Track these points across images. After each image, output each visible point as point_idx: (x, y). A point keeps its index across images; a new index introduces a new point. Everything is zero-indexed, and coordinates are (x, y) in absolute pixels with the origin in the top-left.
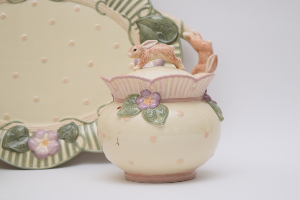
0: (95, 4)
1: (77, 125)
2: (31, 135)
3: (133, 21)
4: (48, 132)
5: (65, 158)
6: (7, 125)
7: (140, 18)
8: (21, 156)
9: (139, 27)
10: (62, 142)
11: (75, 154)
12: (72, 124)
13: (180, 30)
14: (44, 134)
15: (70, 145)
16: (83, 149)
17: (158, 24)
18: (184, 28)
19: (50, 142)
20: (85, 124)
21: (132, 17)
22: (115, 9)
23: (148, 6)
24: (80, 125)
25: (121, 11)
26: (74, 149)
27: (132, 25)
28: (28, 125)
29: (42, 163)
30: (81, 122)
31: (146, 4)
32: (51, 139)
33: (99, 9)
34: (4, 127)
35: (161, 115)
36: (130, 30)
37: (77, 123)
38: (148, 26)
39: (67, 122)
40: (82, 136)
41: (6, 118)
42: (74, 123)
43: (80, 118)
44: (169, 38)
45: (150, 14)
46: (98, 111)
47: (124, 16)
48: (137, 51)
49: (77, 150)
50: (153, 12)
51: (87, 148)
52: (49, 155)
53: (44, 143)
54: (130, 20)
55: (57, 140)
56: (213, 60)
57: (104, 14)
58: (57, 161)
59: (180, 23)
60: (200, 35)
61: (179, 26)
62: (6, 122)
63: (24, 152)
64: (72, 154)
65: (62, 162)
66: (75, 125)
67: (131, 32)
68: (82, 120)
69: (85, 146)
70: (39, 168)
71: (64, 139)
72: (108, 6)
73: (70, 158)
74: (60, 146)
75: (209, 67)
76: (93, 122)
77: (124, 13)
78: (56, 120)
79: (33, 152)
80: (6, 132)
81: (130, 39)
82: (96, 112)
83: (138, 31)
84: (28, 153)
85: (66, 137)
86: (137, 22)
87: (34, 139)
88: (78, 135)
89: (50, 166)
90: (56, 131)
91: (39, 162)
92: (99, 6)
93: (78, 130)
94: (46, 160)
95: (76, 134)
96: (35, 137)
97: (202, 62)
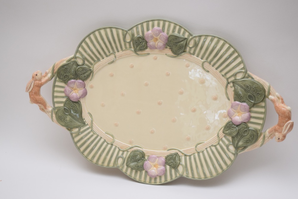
0: (201, 63)
1: (180, 155)
2: (146, 158)
3: (230, 80)
4: (158, 157)
5: (169, 180)
6: (131, 148)
7: (236, 79)
8: (139, 173)
9: (234, 86)
10: (168, 167)
11: (176, 178)
12: (176, 154)
13: (267, 93)
14: (155, 158)
15: (173, 171)
16: (182, 175)
17: (249, 87)
18: (270, 92)
19: (159, 166)
20: (185, 155)
21: (230, 77)
22: (217, 69)
23: (243, 71)
24: (182, 156)
25: (221, 71)
26: (176, 174)
27: (228, 83)
28: (144, 150)
29: (153, 181)
30: (183, 154)
31: (242, 69)
33: (205, 67)
34: (128, 149)
36: (227, 87)
37: (180, 154)
38: (241, 87)
39: (173, 152)
40: (181, 165)
41: (131, 143)
42: (177, 153)
43: (181, 150)
44: (257, 99)
45: (244, 78)
46: (196, 147)
47: (223, 76)
49: (178, 175)
50: (247, 75)
51: (185, 175)
52: (157, 175)
53: (155, 166)
54: (227, 79)
55: (165, 166)
56: (289, 126)
57: (208, 72)
58: (163, 181)
59: (267, 87)
60: (282, 99)
61: (267, 90)
62: (130, 146)
63: (141, 171)
64: (174, 177)
65: (166, 182)
66: (178, 155)
67: (228, 89)
68: (183, 152)
69: (183, 173)
70: (150, 183)
71: (169, 165)
72: (211, 66)
73: (172, 180)
74: (166, 170)
75: (285, 130)
76: (192, 155)
77: (223, 73)
78: (165, 149)
79: (146, 172)
80: (129, 153)
81: (227, 94)
82: (194, 147)
83: (233, 89)
84: (144, 172)
85: (170, 164)
86: (233, 82)
87: (148, 162)
88: (179, 164)
89: (158, 183)
90: (164, 158)
91: (151, 179)
92: (204, 65)
93: (180, 160)
94: (155, 179)
95: (178, 164)
96: (149, 160)
97: (280, 125)
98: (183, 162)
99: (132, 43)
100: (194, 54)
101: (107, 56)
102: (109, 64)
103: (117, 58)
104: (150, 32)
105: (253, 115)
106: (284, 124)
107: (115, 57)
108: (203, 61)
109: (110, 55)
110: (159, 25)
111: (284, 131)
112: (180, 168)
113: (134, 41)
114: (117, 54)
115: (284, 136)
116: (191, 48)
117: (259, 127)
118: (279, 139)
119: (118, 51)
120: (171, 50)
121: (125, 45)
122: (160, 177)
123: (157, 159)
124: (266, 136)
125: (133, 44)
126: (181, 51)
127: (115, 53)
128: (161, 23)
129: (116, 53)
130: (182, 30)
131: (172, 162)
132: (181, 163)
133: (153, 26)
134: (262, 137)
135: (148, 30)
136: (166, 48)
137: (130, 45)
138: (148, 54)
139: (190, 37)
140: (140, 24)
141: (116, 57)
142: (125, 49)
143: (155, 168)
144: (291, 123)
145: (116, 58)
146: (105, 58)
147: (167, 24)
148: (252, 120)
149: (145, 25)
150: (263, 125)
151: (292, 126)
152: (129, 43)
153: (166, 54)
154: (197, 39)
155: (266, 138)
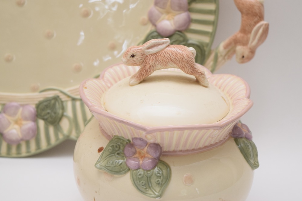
1: (63, 100)
2: (0, 108)
4: (23, 106)
5: (44, 146)
10: (41, 123)
11: (58, 142)
12: (56, 98)
14: (17, 108)
15: (51, 130)
16: (68, 136)
19: (24, 122)
20: (74, 100)
24: (67, 101)
26: (56, 135)
29: (14, 150)
30: (69, 96)
32: (26, 119)
35: (159, 184)
37: (63, 98)
39: (50, 94)
40: (67, 117)
42: (58, 97)
43: (66, 90)
48: (135, 57)
49: (61, 137)
51: (73, 135)
52: (22, 140)
53: (16, 122)
55: (35, 120)
56: (261, 31)
58: (33, 149)
64: (53, 142)
65: (39, 151)
66: (60, 99)
68: (69, 93)
69: (70, 131)
70: (8, 155)
71: (43, 119)
73: (49, 147)
74: (38, 129)
75: (254, 39)
78: (34, 90)
79: (1, 134)
85: (46, 117)
87: (4, 115)
88: (63, 115)
89: (24, 154)
90: (34, 106)
91: (9, 148)
93: (63, 108)
94: (19, 147)
95: (60, 116)
96: (4, 112)
97: (245, 30)
98: (69, 112)
105: (195, 16)
106: (252, 29)
111: (252, 42)
112: (65, 125)
115: (253, 52)
117: (206, 39)
118: (243, 57)
122: (28, 143)
123: (21, 109)
124: (219, 55)
131: (49, 113)
132: (65, 114)
134: (212, 56)
143: (16, 126)
144: (264, 26)
148: (194, 26)
150: (212, 35)
151: (266, 31)
155: (220, 59)
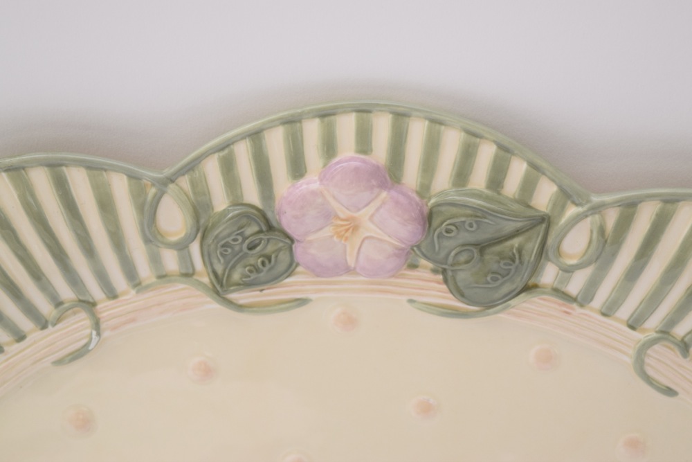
0: (632, 352)
33: (650, 372)
57: (670, 392)
92: (647, 360)
99: (195, 248)
100: (583, 299)
101: (43, 324)
102: (59, 362)
103: (106, 334)
104: (311, 182)
107: (97, 325)
108: (639, 336)
109: (58, 320)
110: (364, 142)
113: (210, 240)
114: (106, 308)
116: (568, 270)
119: (112, 294)
120: (446, 281)
121: (155, 260)
125: (206, 256)
126: (506, 289)
127: (94, 304)
128: (382, 127)
129: (99, 307)
130: (517, 170)
133: (329, 147)
135: (297, 168)
136: (413, 266)
137: (186, 259)
138: (302, 302)
139: (563, 208)
140: (242, 137)
141: (103, 326)
142: (154, 280)
145: (99, 334)
146: (35, 335)
147: (417, 132)
149: (276, 143)
152: (182, 247)
153: (411, 301)
154: (612, 217)
